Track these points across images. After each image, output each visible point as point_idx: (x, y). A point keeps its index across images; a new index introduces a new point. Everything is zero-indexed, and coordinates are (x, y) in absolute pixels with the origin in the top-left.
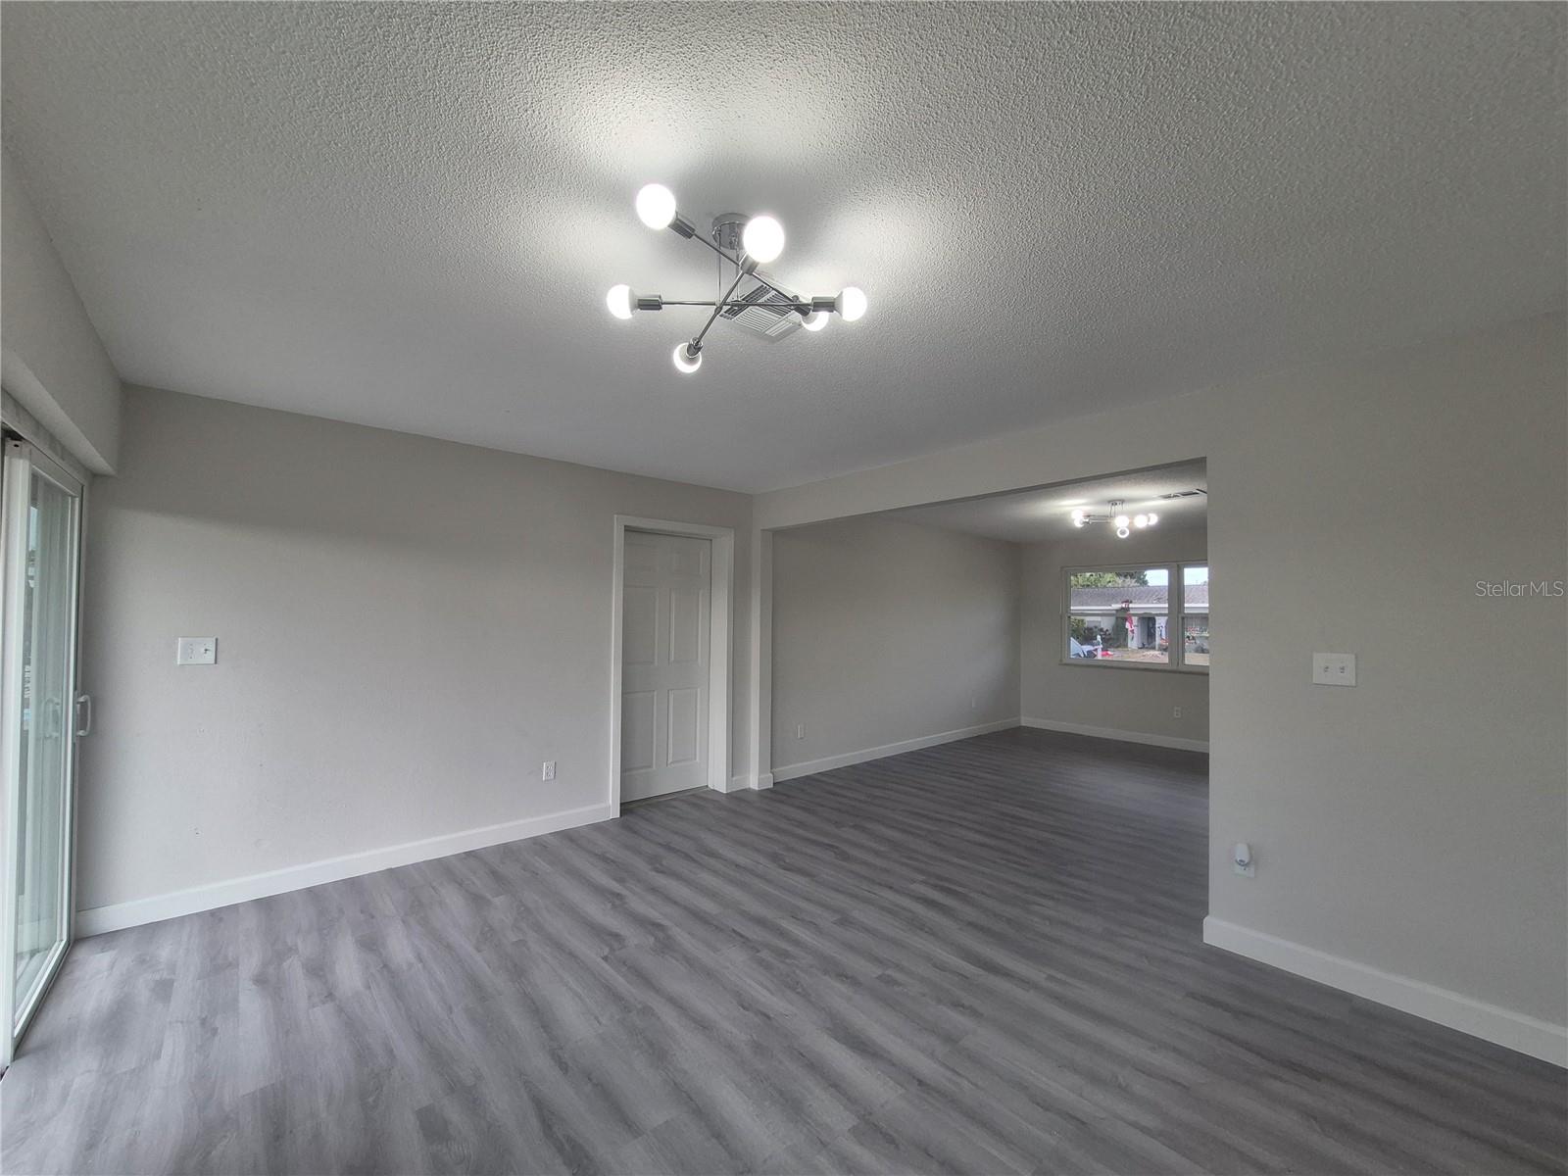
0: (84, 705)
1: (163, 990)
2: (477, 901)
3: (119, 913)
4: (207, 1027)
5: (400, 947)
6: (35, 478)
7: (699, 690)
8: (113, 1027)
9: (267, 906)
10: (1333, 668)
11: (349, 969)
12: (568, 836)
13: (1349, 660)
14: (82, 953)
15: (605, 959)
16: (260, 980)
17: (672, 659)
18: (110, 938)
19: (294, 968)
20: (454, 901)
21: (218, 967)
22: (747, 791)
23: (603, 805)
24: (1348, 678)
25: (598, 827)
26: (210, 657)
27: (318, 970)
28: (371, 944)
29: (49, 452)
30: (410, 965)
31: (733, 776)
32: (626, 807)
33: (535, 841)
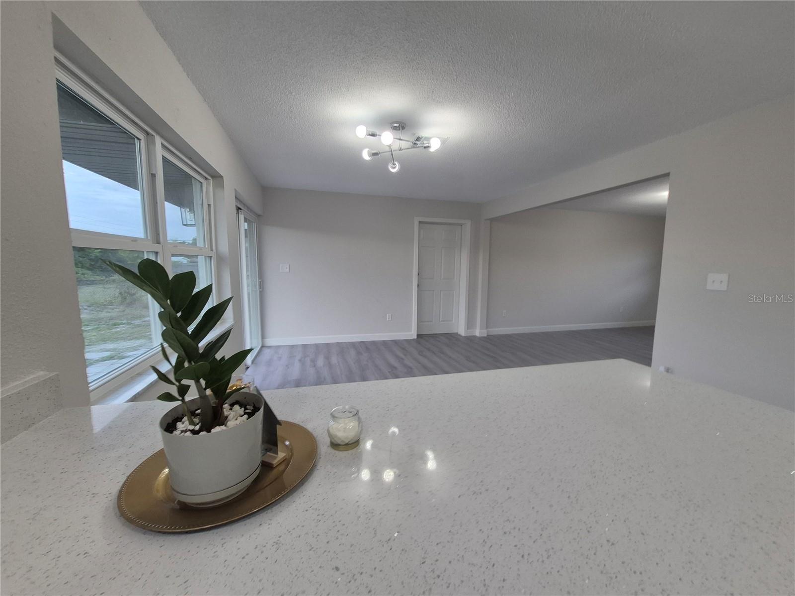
0: (260, 282)
1: (280, 359)
2: (359, 353)
3: (270, 342)
4: (287, 366)
5: (334, 360)
6: (245, 218)
7: (455, 292)
8: (269, 363)
9: (305, 346)
10: (717, 281)
11: (321, 362)
12: (395, 342)
13: (724, 277)
14: (264, 349)
15: (389, 372)
16: (300, 360)
17: (442, 277)
18: (270, 347)
19: (308, 360)
20: (353, 352)
21: (291, 356)
22: (475, 337)
23: (411, 333)
24: (724, 287)
25: (407, 341)
26: (288, 270)
27: (314, 361)
28: (327, 358)
29: (247, 211)
30: (335, 364)
31: (468, 329)
32: (418, 336)
33: (384, 342)
